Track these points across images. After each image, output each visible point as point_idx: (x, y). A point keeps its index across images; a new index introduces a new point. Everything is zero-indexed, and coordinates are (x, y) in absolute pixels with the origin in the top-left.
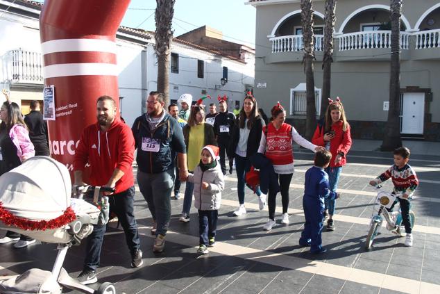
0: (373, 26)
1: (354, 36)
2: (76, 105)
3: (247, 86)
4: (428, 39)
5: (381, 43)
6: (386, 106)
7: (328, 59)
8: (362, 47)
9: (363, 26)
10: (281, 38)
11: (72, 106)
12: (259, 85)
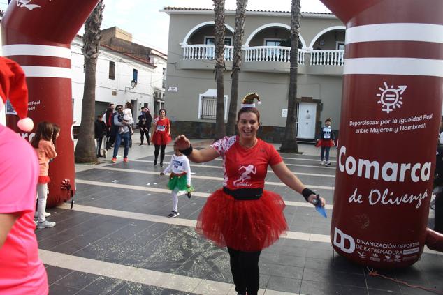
0: (275, 41)
1: (259, 50)
2: (39, 103)
3: (155, 89)
4: (319, 58)
5: (282, 57)
6: (285, 114)
7: (236, 69)
8: (265, 60)
9: (267, 41)
10: (193, 46)
11: (35, 103)
12: (170, 89)
